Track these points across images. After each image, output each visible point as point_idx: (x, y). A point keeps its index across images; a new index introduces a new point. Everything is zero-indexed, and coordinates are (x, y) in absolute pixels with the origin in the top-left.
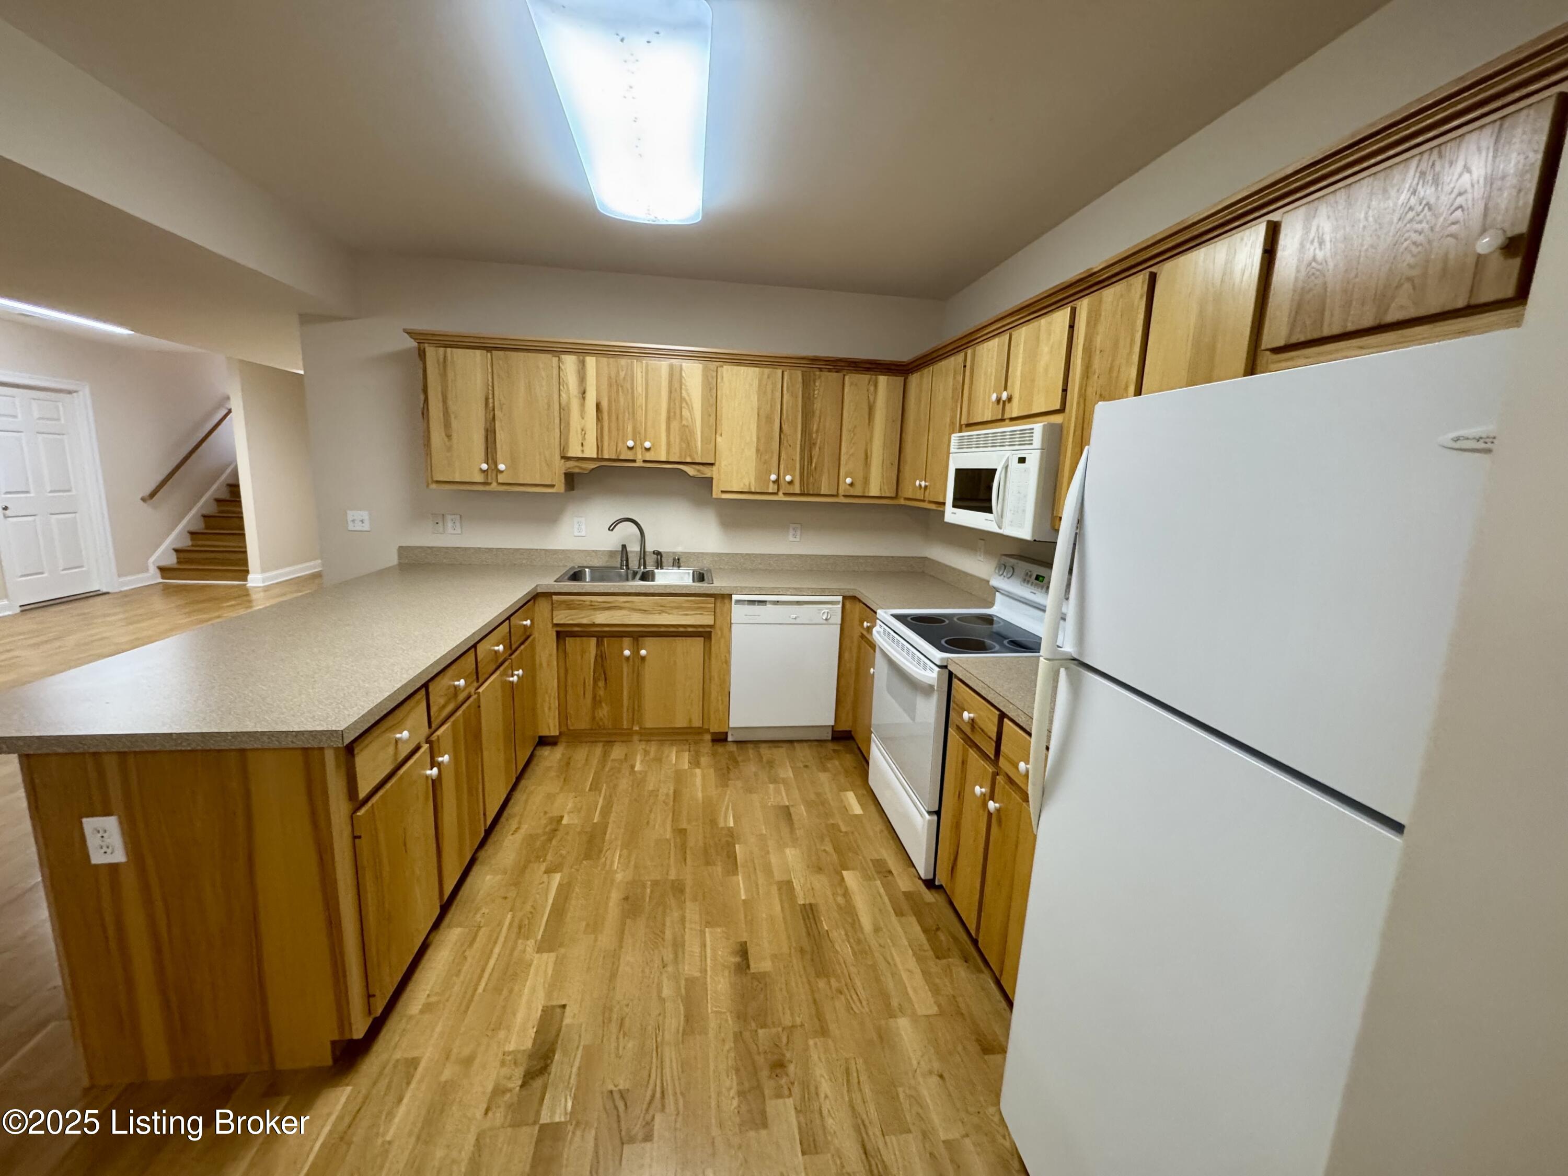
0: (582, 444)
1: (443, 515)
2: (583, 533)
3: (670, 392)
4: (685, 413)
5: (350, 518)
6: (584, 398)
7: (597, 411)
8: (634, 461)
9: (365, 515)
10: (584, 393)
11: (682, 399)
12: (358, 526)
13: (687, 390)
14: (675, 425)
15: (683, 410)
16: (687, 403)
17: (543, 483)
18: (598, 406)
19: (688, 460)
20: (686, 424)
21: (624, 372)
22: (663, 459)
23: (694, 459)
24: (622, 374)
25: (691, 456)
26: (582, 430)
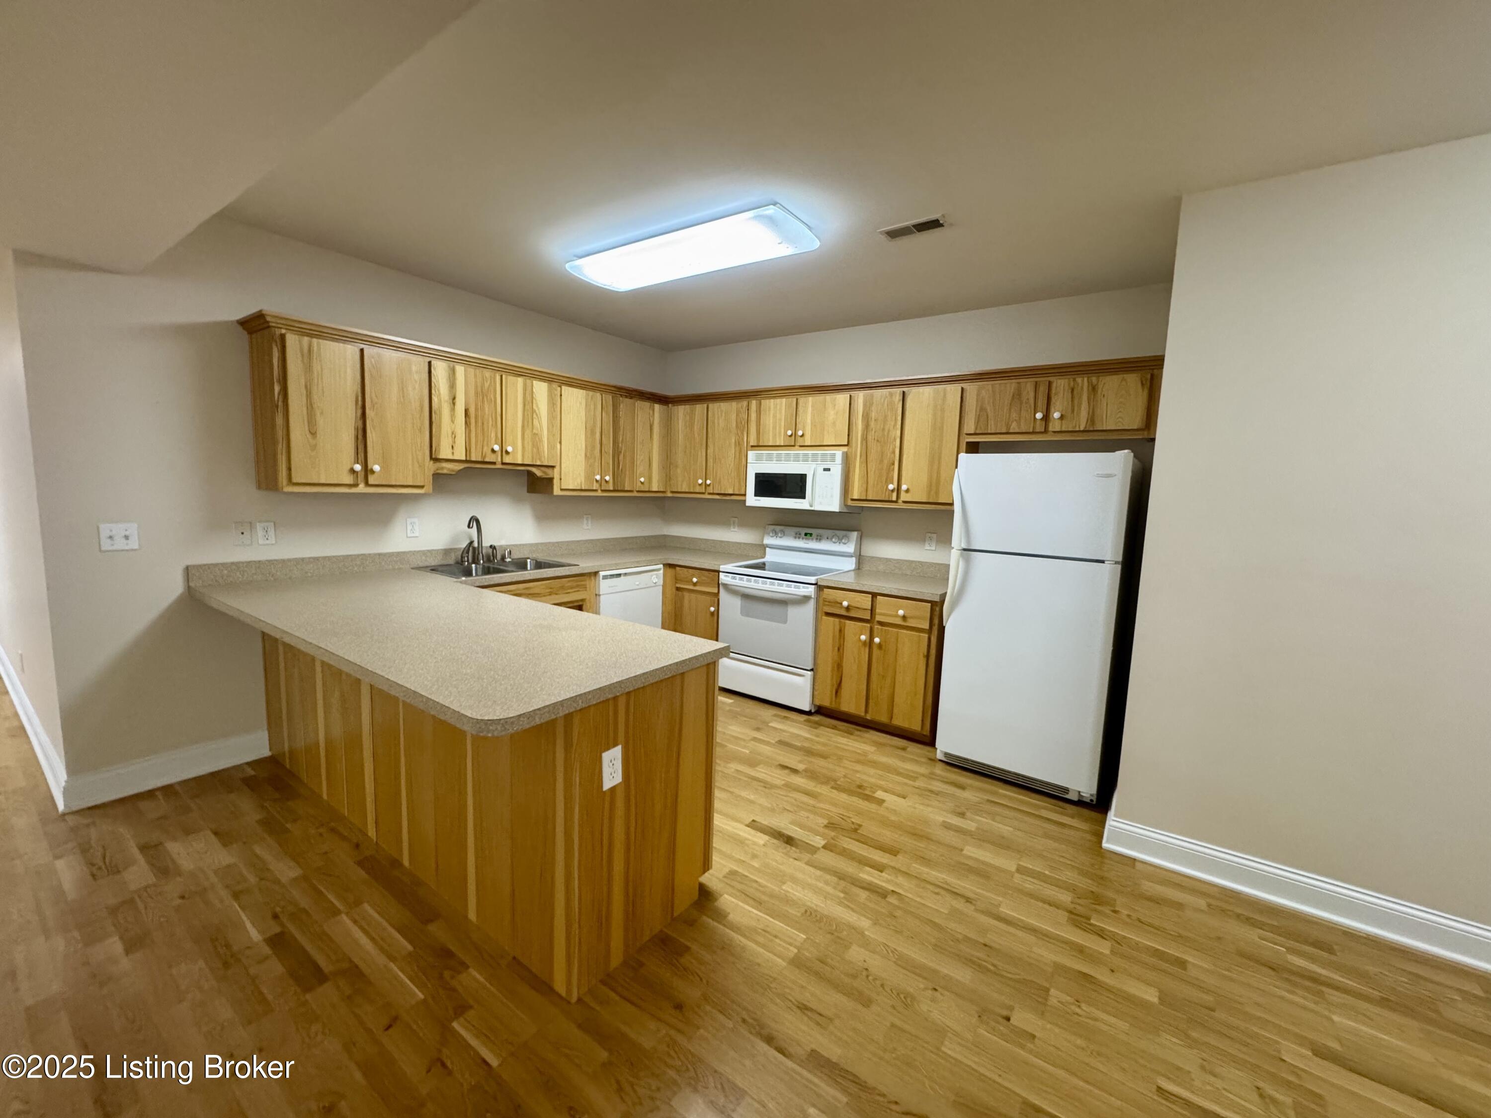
0: (452, 447)
1: (251, 523)
2: (417, 534)
3: (524, 405)
4: (536, 422)
5: (104, 534)
6: (454, 404)
7: (465, 417)
8: (494, 463)
9: (132, 529)
10: (454, 399)
11: (533, 411)
12: (120, 544)
13: (537, 403)
14: (528, 433)
15: (534, 420)
16: (537, 415)
17: (415, 484)
18: (466, 411)
19: (538, 463)
20: (536, 432)
21: (489, 382)
22: (520, 462)
23: (542, 462)
24: (487, 385)
25: (540, 460)
26: (453, 433)
